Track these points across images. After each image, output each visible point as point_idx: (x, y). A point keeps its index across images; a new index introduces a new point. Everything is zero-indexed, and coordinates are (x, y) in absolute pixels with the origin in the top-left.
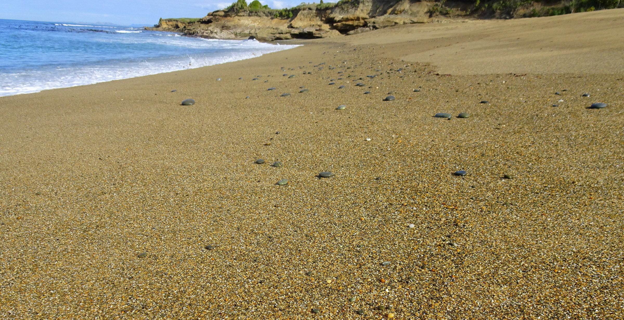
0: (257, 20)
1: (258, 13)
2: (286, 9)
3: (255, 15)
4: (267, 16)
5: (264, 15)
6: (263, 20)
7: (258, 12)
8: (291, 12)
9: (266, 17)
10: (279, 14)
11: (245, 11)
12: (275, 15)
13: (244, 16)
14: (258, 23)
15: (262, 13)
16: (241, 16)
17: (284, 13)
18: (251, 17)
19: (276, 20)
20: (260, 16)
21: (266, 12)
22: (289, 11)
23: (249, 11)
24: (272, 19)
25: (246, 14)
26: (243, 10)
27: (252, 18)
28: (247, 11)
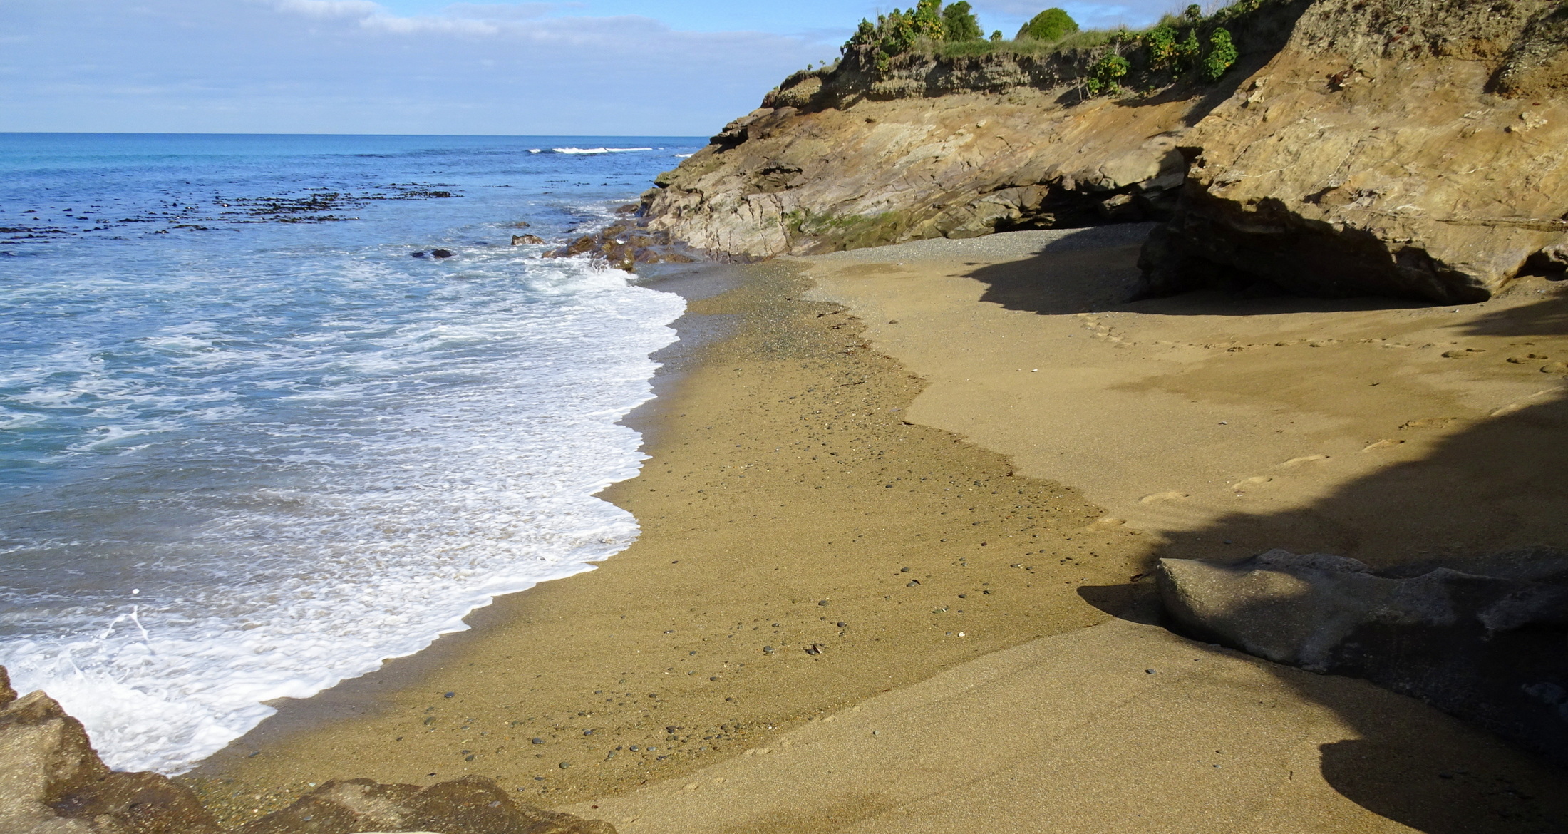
0: (968, 115)
1: (989, 70)
2: (1192, 11)
3: (965, 84)
4: (1041, 82)
5: (1026, 78)
6: (1011, 114)
7: (989, 60)
8: (1222, 38)
9: (1037, 92)
10: (1129, 56)
11: (912, 61)
12: (1093, 73)
13: (901, 93)
14: (969, 138)
15: (1010, 66)
16: (887, 97)
17: (1165, 49)
18: (942, 101)
19: (1097, 108)
20: (996, 89)
21: (1036, 56)
22: (1206, 29)
23: (937, 58)
24: (1070, 100)
25: (914, 84)
26: (902, 57)
27: (950, 104)
28: (924, 64)
